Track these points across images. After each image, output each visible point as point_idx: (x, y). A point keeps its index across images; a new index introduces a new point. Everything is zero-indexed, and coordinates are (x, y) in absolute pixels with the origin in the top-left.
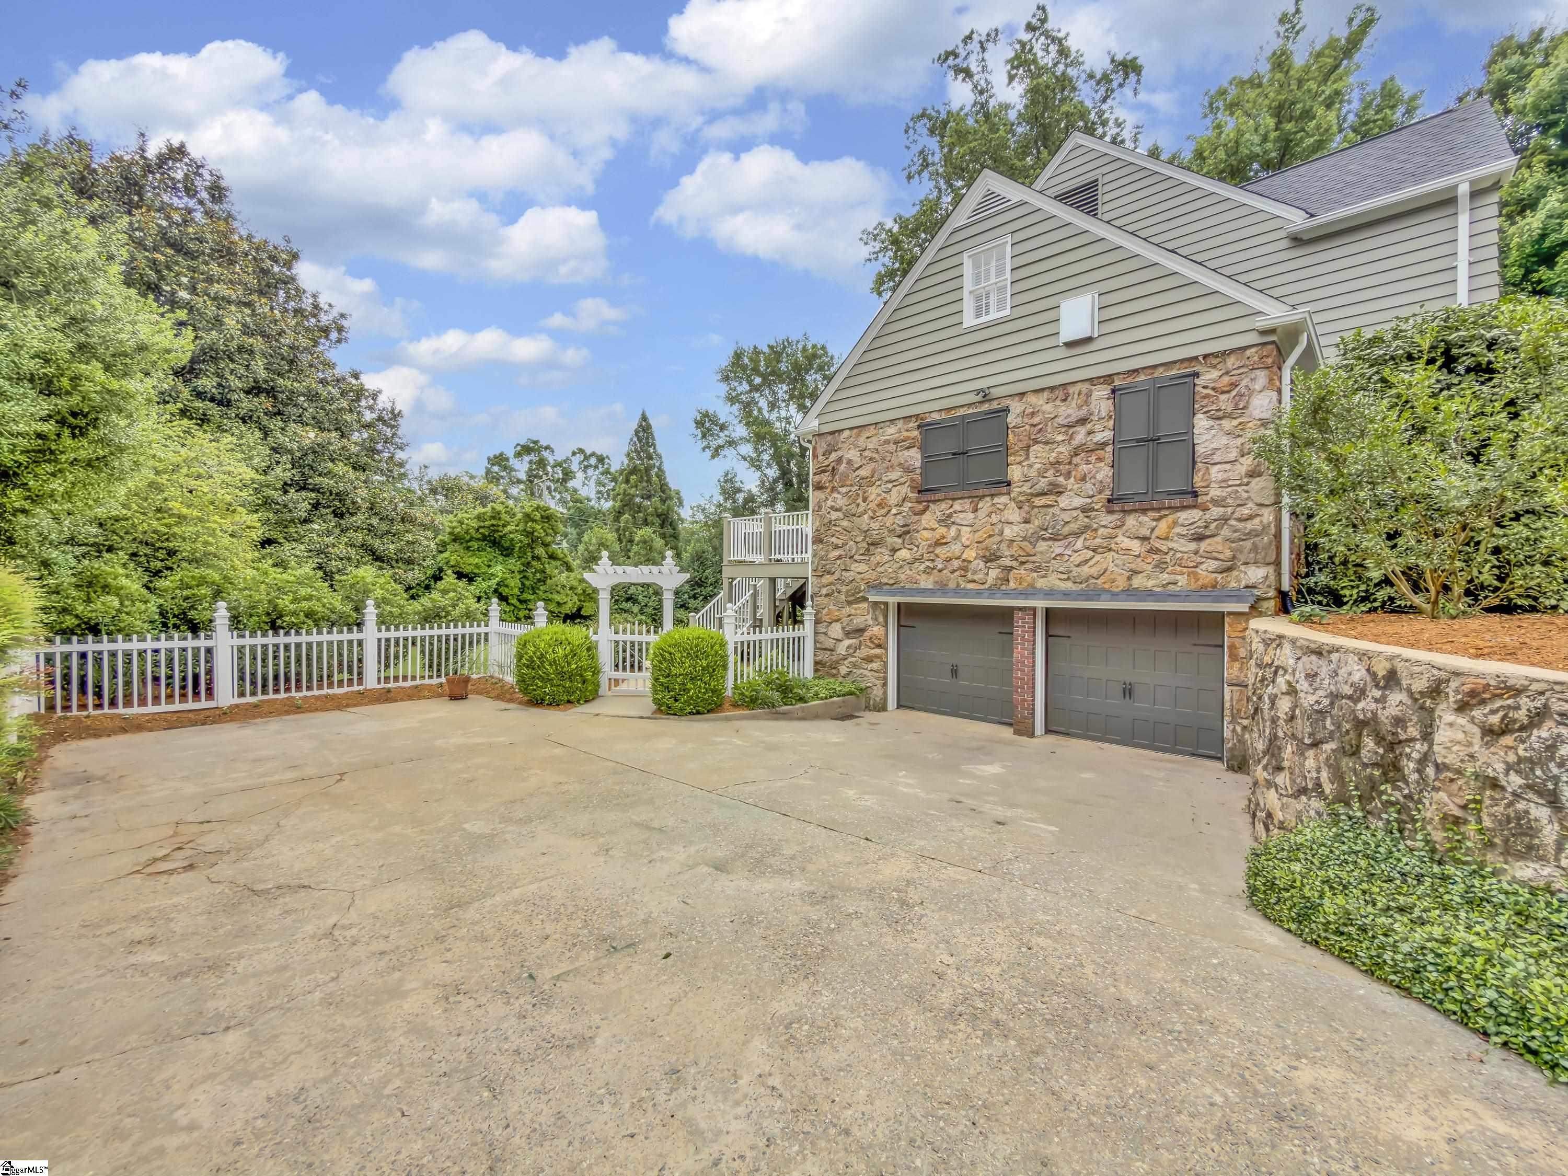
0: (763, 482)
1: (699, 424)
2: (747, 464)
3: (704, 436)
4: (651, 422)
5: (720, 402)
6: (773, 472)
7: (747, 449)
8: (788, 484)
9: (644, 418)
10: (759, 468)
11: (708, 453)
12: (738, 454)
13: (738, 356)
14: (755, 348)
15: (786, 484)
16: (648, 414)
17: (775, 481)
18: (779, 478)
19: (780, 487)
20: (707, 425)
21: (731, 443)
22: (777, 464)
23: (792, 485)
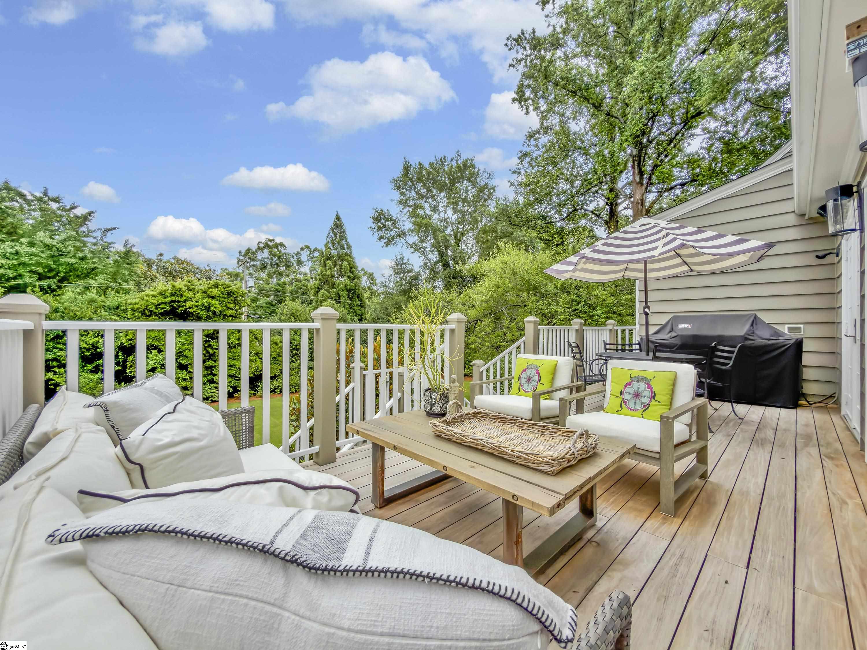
0: (426, 264)
1: (376, 220)
2: (412, 250)
3: (380, 228)
4: (343, 220)
5: (394, 205)
6: (434, 257)
7: (413, 239)
8: (446, 265)
9: (338, 218)
10: (423, 254)
11: (383, 242)
12: (406, 242)
13: (407, 168)
14: (420, 164)
15: (444, 265)
16: (341, 216)
17: (436, 263)
18: (439, 261)
19: (440, 267)
20: (383, 221)
21: (401, 235)
22: (438, 251)
23: (449, 266)
